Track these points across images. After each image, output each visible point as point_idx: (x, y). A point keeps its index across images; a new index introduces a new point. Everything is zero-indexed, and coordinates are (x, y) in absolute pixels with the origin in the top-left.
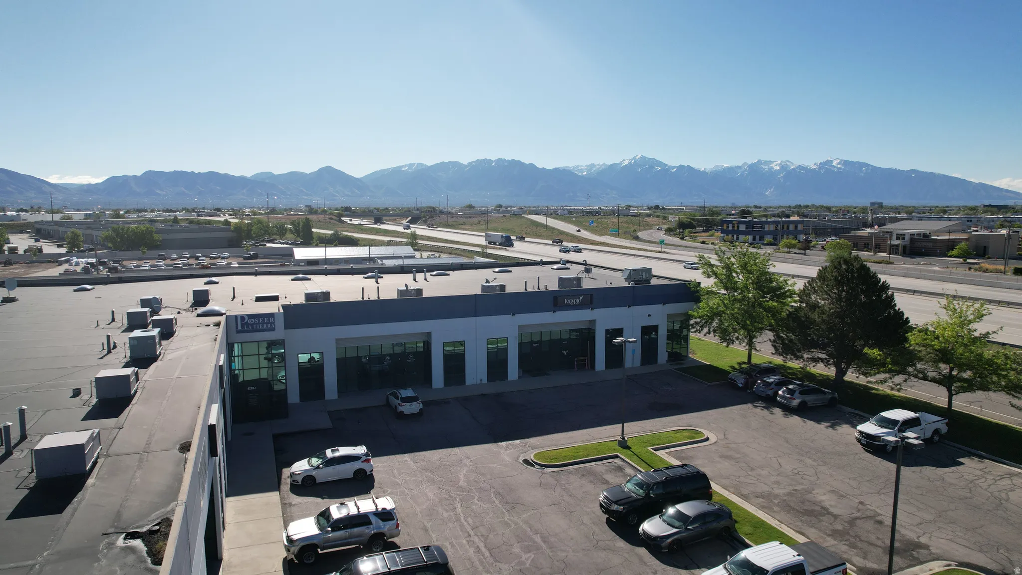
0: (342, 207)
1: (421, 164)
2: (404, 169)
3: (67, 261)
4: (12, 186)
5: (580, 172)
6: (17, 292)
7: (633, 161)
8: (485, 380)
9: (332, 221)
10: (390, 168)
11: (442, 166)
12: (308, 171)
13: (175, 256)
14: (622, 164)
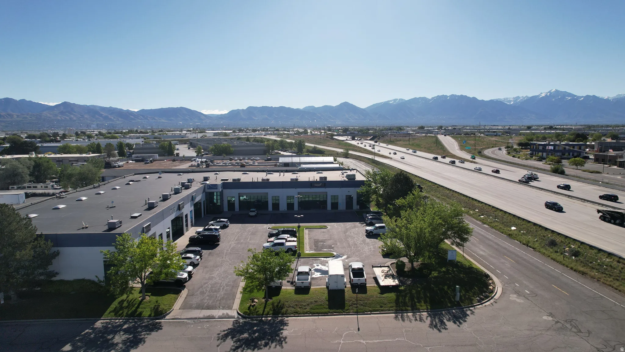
1: (402, 100)
2: (391, 103)
3: (195, 160)
4: (188, 116)
5: (508, 102)
6: (163, 175)
7: (548, 94)
9: (327, 139)
10: (383, 102)
11: (415, 100)
12: (334, 105)
13: (236, 158)
14: (540, 96)
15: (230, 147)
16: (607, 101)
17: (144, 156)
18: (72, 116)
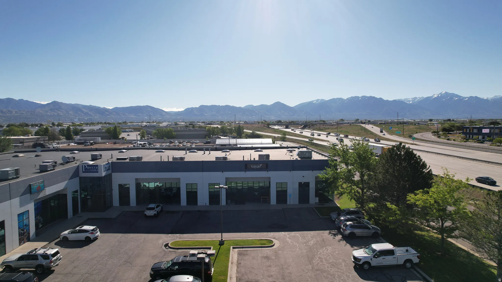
0: (277, 121)
2: (314, 102)
3: (135, 143)
5: (408, 102)
7: (440, 95)
8: (208, 204)
9: (264, 127)
12: (269, 104)
13: (176, 141)
14: (433, 97)
15: (172, 131)
16: (487, 101)
17: (86, 139)
18: (59, 112)
